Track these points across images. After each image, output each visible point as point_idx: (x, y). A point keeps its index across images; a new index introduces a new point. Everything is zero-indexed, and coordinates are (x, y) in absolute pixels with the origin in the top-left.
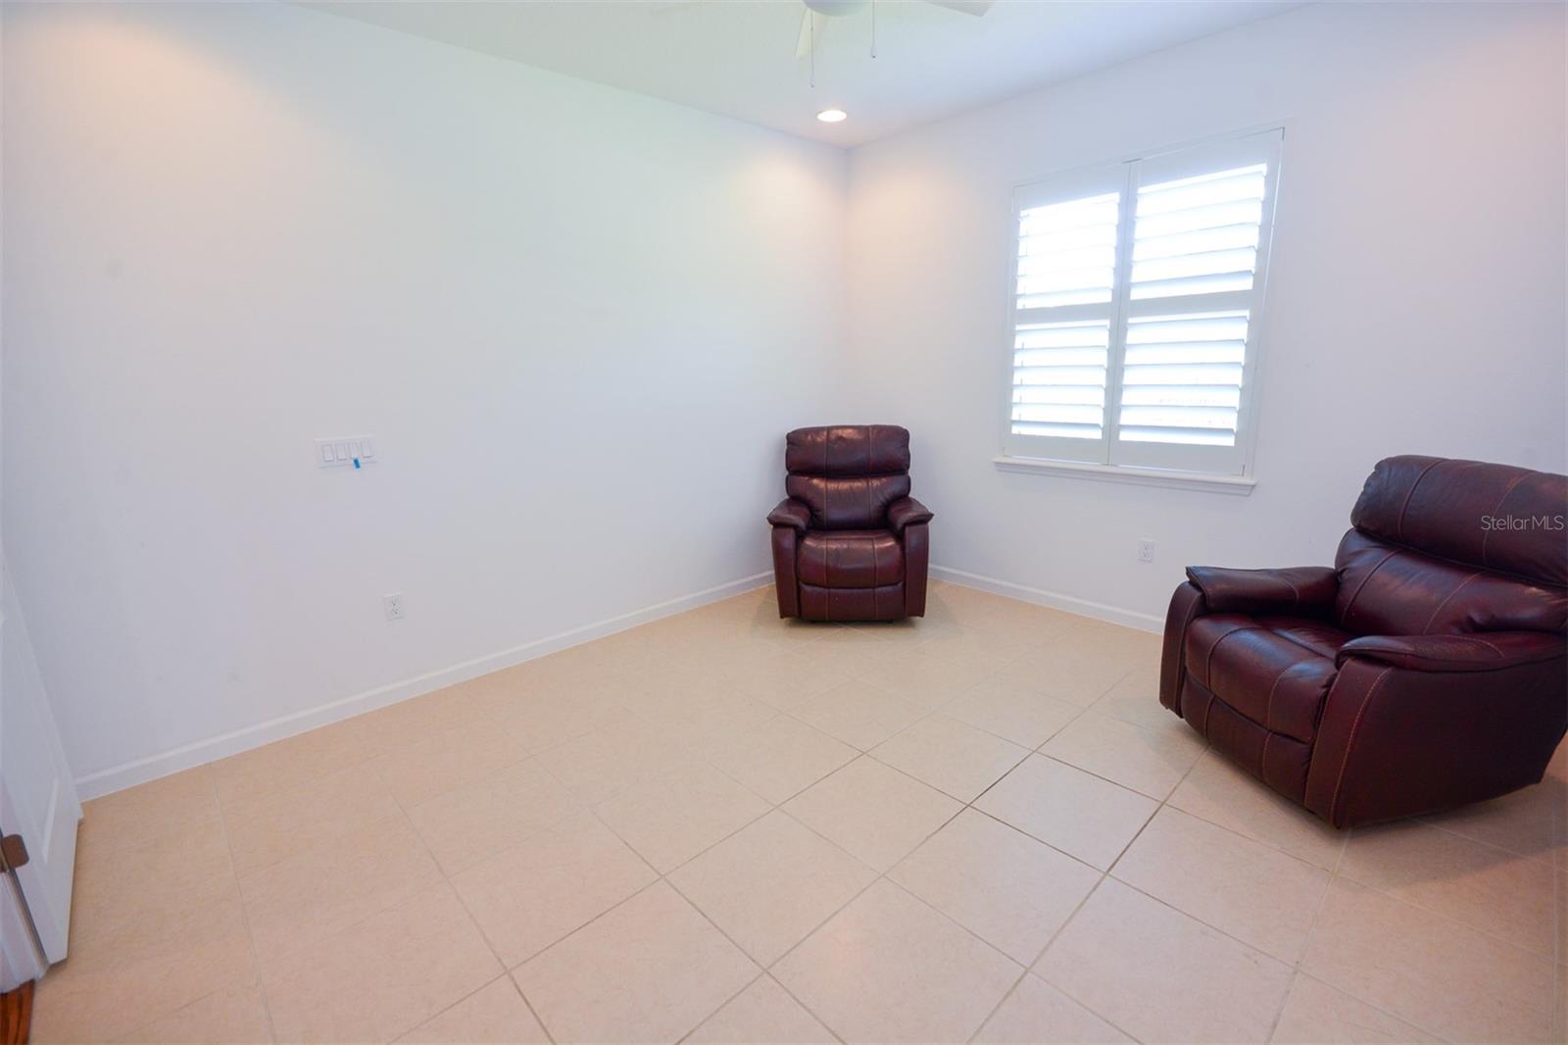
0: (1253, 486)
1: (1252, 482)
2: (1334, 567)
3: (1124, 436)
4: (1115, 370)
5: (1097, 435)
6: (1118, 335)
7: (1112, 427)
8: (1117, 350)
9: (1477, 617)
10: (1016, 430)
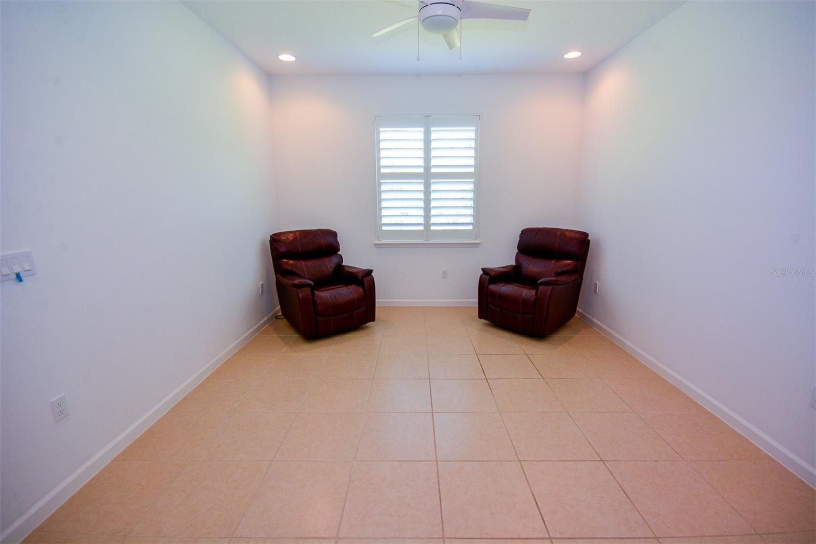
0: (480, 244)
1: (480, 242)
2: (515, 264)
3: (433, 228)
4: (427, 201)
5: (422, 228)
6: (427, 185)
7: (427, 224)
8: (427, 192)
9: (560, 271)
10: (384, 228)
